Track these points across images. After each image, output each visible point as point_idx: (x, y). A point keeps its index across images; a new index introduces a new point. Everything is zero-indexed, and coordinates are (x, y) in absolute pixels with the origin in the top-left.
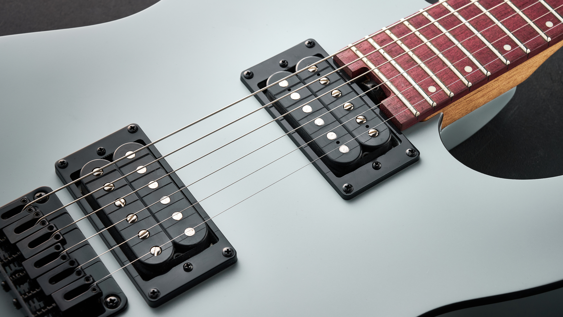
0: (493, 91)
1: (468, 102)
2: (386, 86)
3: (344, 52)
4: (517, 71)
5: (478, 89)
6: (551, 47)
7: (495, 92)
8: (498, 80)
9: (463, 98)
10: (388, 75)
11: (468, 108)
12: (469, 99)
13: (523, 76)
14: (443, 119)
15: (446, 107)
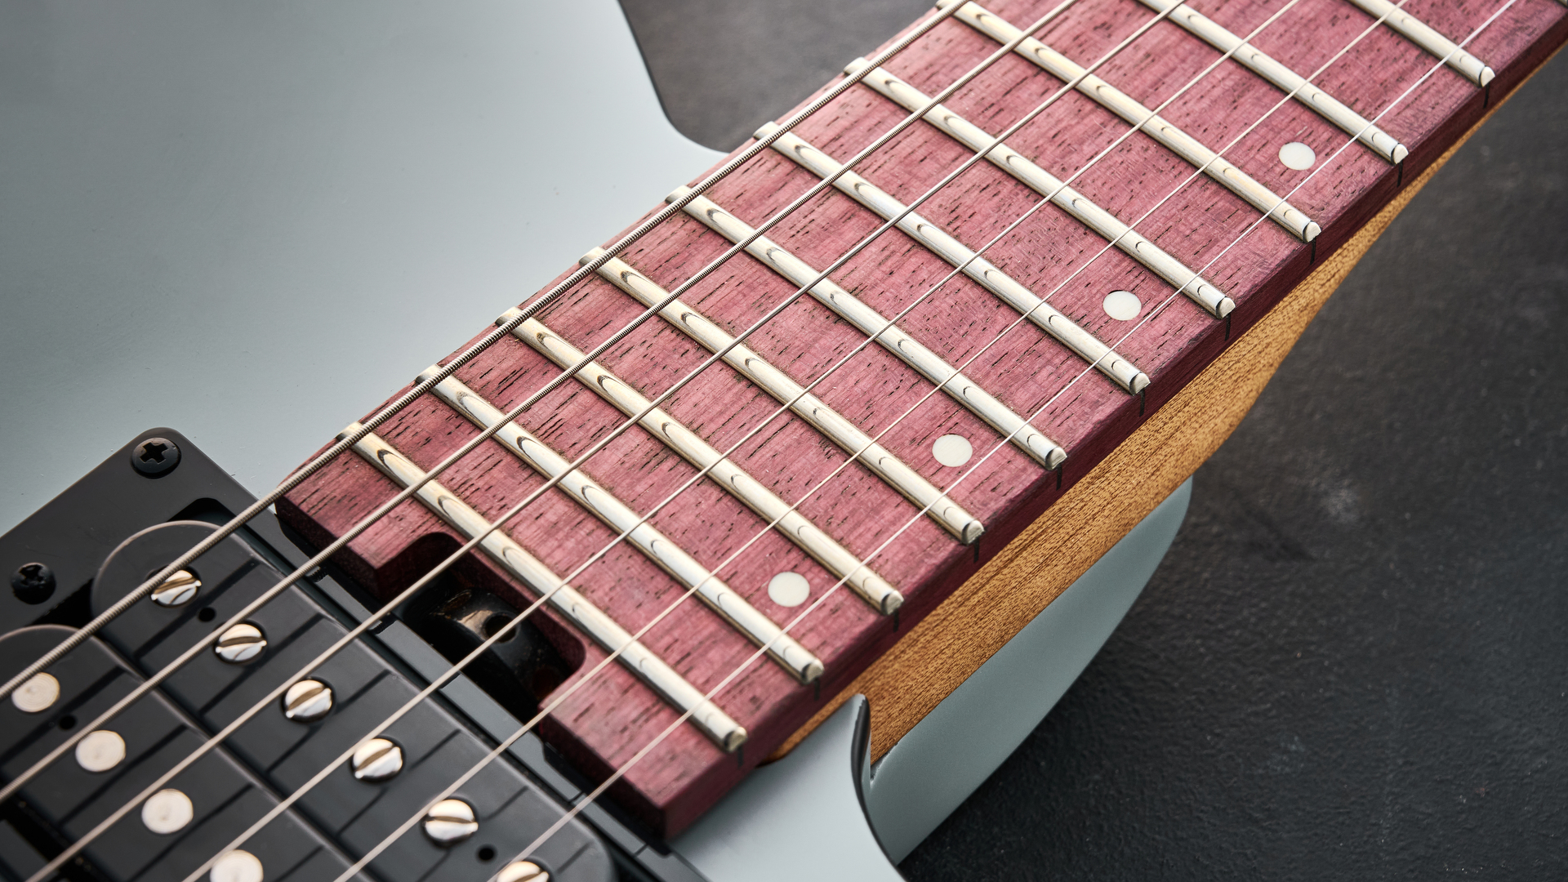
0: (1088, 528)
1: (977, 609)
2: (555, 617)
3: (325, 470)
4: (1187, 409)
5: (1016, 542)
6: (1326, 262)
7: (1101, 527)
8: (1104, 472)
9: (952, 598)
10: (558, 555)
11: (982, 634)
12: (981, 593)
13: (1218, 421)
14: (872, 720)
15: (874, 666)
